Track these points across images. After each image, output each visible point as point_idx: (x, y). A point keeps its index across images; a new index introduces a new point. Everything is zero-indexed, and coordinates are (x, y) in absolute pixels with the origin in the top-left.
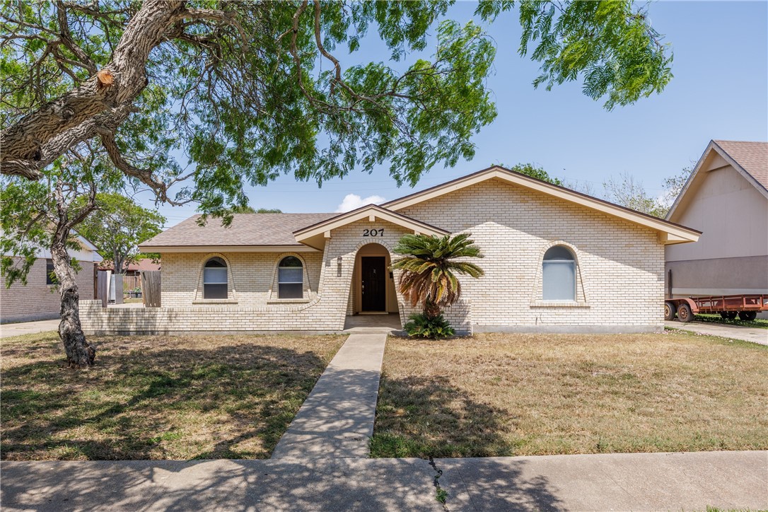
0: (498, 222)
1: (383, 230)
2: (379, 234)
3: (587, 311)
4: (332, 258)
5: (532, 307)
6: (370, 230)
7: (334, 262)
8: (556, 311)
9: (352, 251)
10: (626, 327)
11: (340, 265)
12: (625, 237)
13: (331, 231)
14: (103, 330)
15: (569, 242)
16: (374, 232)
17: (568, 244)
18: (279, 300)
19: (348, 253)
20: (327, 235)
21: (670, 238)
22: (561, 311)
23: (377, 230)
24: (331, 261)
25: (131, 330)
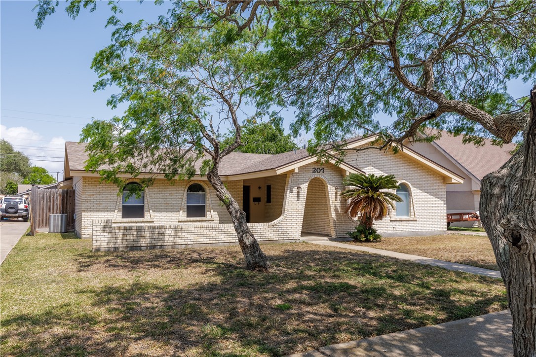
0: (374, 167)
1: (324, 169)
2: (321, 172)
3: (414, 222)
4: (294, 187)
5: (391, 221)
6: (316, 168)
7: (295, 190)
8: (402, 223)
9: (306, 182)
10: (432, 232)
11: (298, 192)
12: (431, 180)
13: (299, 168)
14: (117, 246)
15: (408, 181)
16: (319, 170)
17: (407, 182)
18: (189, 219)
19: (303, 183)
20: (297, 171)
21: (453, 181)
22: (405, 223)
23: (321, 168)
24: (293, 190)
25: (143, 245)
